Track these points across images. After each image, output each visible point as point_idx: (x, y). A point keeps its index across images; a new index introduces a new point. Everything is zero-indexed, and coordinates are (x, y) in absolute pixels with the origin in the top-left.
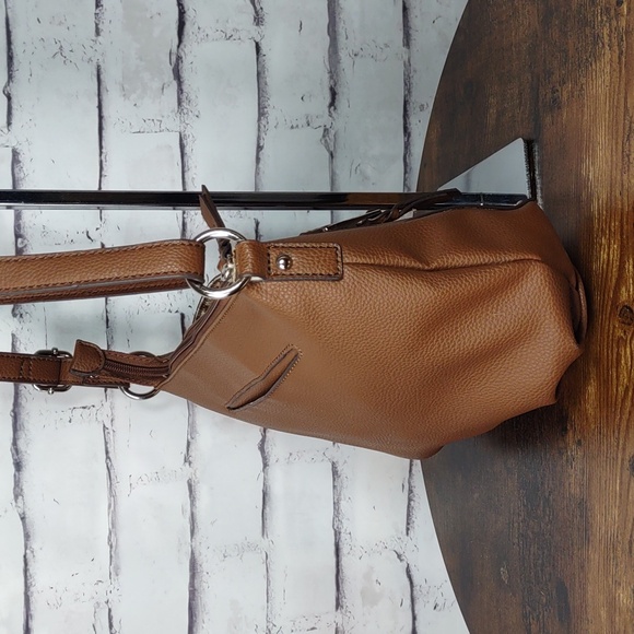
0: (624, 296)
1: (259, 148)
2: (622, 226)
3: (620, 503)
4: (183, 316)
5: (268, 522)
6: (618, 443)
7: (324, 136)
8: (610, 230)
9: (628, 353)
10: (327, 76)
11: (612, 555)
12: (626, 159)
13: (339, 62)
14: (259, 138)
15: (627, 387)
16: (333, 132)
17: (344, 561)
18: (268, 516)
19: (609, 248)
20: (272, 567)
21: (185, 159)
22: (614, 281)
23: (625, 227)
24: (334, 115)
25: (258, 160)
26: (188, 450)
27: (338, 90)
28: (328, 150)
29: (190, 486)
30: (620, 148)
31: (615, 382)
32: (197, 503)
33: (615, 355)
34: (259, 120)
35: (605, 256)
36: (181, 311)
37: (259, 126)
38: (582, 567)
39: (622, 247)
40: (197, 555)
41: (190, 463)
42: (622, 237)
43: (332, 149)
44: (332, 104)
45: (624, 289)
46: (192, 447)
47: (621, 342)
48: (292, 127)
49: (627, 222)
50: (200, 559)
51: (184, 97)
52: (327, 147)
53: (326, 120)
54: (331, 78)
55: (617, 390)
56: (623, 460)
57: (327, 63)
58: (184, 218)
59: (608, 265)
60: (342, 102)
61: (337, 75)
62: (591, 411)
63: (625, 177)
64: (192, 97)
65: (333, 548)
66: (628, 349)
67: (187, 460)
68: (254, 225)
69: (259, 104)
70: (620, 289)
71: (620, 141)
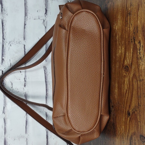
0: (126, 63)
1: (25, 24)
2: (125, 43)
3: (125, 124)
4: (2, 71)
5: (27, 130)
6: (124, 106)
7: (43, 22)
8: (122, 44)
9: (127, 80)
10: (44, 5)
11: (122, 140)
12: (126, 22)
13: (48, 2)
14: (25, 22)
15: (127, 90)
16: (46, 21)
17: (49, 140)
18: (27, 128)
19: (121, 49)
20: (28, 142)
21: (3, 27)
22: (123, 59)
23: (126, 43)
24: (46, 16)
25: (25, 28)
26: (4, 110)
27: (48, 9)
28: (45, 26)
29: (4, 120)
30: (125, 19)
31: (123, 88)
32: (7, 125)
33: (123, 80)
34: (25, 17)
35: (120, 52)
36: (2, 70)
37: (25, 18)
38: (114, 143)
39: (125, 49)
40: (6, 139)
41: (4, 113)
42: (125, 46)
43: (46, 26)
44: (46, 13)
45: (126, 61)
46: (5, 109)
47: (125, 76)
48: (34, 19)
49: (127, 41)
50: (7, 141)
51: (3, 9)
52: (44, 25)
53: (44, 18)
54: (46, 6)
55: (124, 91)
56: (125, 111)
57: (45, 2)
58: (3, 44)
59: (121, 54)
60: (48, 13)
61: (47, 5)
62: (116, 97)
63: (126, 28)
64: (6, 9)
65: (46, 136)
66: (127, 79)
67: (4, 112)
68: (24, 46)
69: (25, 12)
70: (124, 61)
71: (125, 18)
